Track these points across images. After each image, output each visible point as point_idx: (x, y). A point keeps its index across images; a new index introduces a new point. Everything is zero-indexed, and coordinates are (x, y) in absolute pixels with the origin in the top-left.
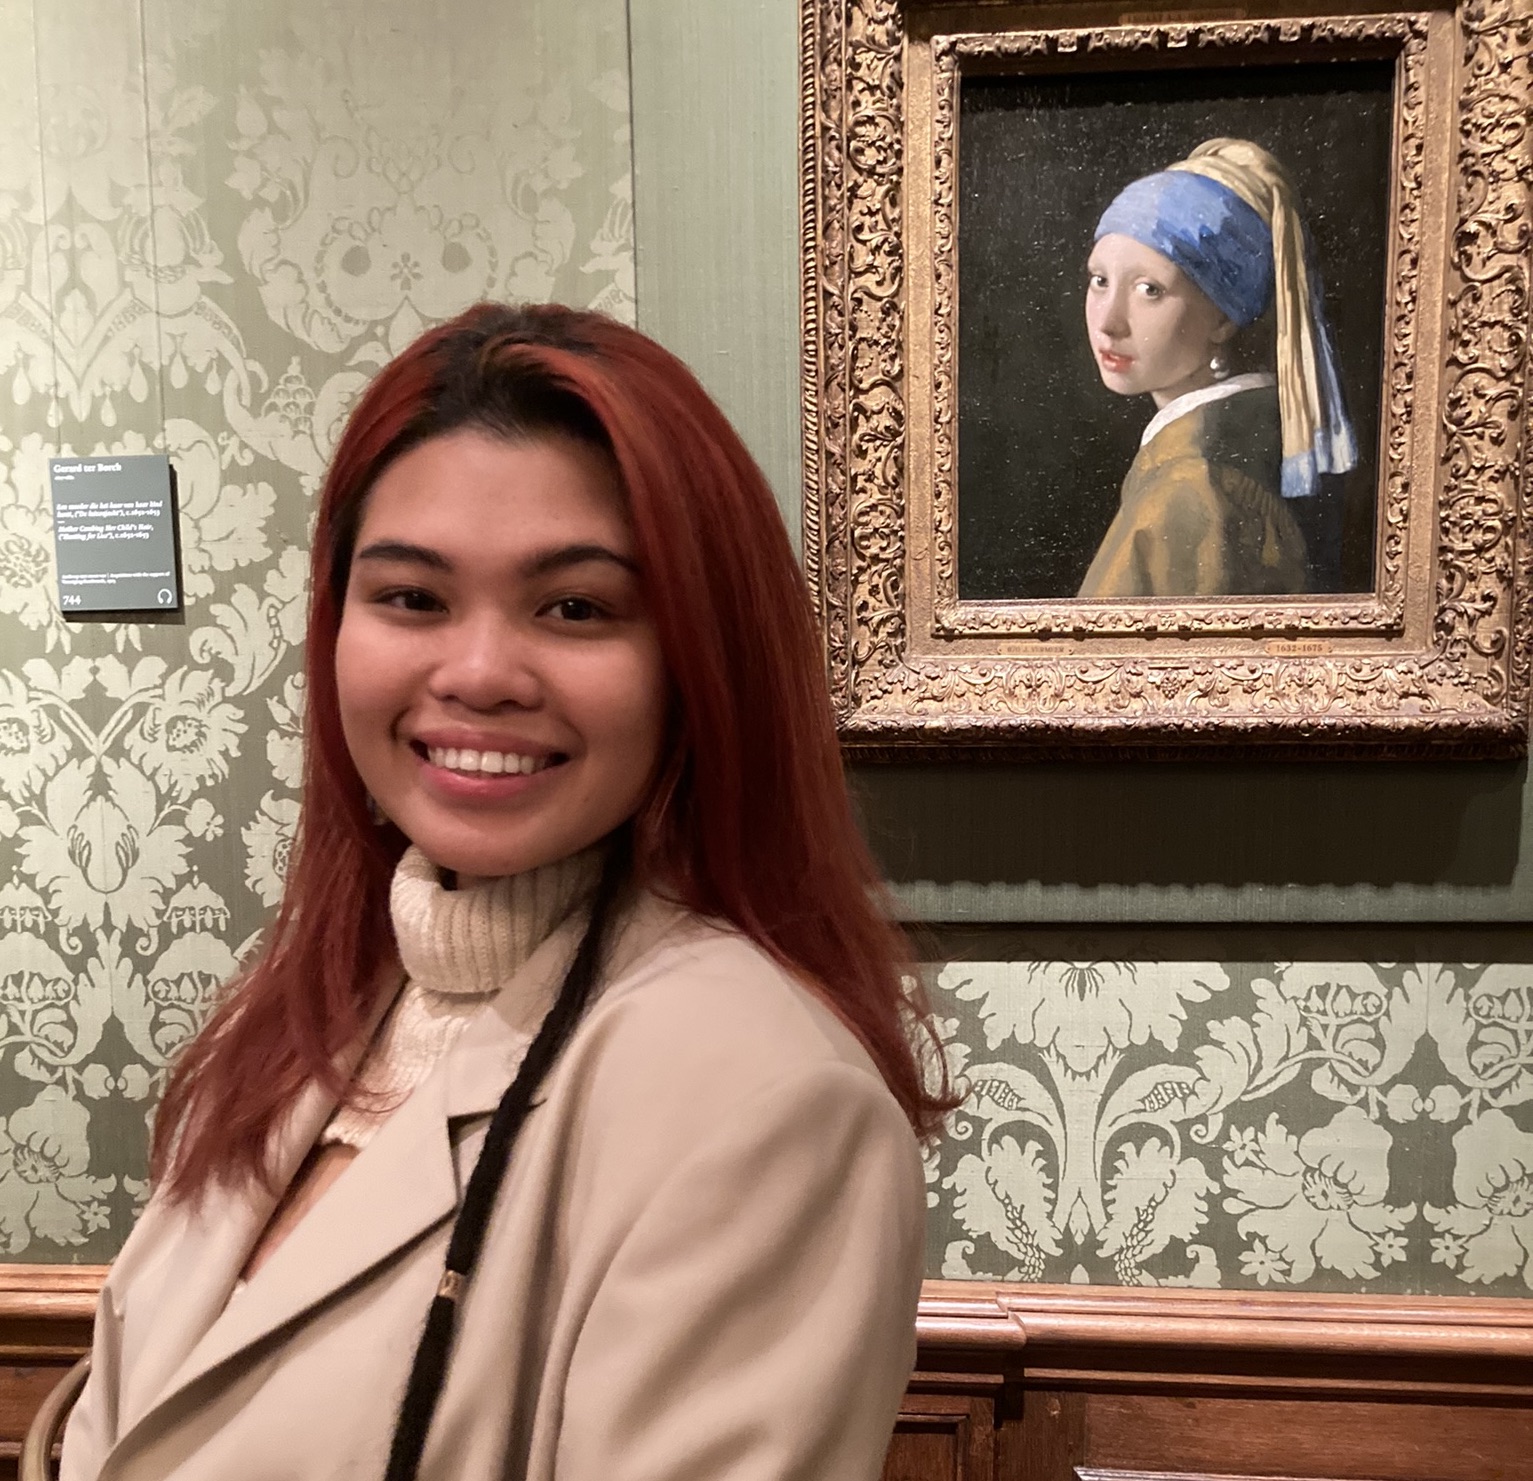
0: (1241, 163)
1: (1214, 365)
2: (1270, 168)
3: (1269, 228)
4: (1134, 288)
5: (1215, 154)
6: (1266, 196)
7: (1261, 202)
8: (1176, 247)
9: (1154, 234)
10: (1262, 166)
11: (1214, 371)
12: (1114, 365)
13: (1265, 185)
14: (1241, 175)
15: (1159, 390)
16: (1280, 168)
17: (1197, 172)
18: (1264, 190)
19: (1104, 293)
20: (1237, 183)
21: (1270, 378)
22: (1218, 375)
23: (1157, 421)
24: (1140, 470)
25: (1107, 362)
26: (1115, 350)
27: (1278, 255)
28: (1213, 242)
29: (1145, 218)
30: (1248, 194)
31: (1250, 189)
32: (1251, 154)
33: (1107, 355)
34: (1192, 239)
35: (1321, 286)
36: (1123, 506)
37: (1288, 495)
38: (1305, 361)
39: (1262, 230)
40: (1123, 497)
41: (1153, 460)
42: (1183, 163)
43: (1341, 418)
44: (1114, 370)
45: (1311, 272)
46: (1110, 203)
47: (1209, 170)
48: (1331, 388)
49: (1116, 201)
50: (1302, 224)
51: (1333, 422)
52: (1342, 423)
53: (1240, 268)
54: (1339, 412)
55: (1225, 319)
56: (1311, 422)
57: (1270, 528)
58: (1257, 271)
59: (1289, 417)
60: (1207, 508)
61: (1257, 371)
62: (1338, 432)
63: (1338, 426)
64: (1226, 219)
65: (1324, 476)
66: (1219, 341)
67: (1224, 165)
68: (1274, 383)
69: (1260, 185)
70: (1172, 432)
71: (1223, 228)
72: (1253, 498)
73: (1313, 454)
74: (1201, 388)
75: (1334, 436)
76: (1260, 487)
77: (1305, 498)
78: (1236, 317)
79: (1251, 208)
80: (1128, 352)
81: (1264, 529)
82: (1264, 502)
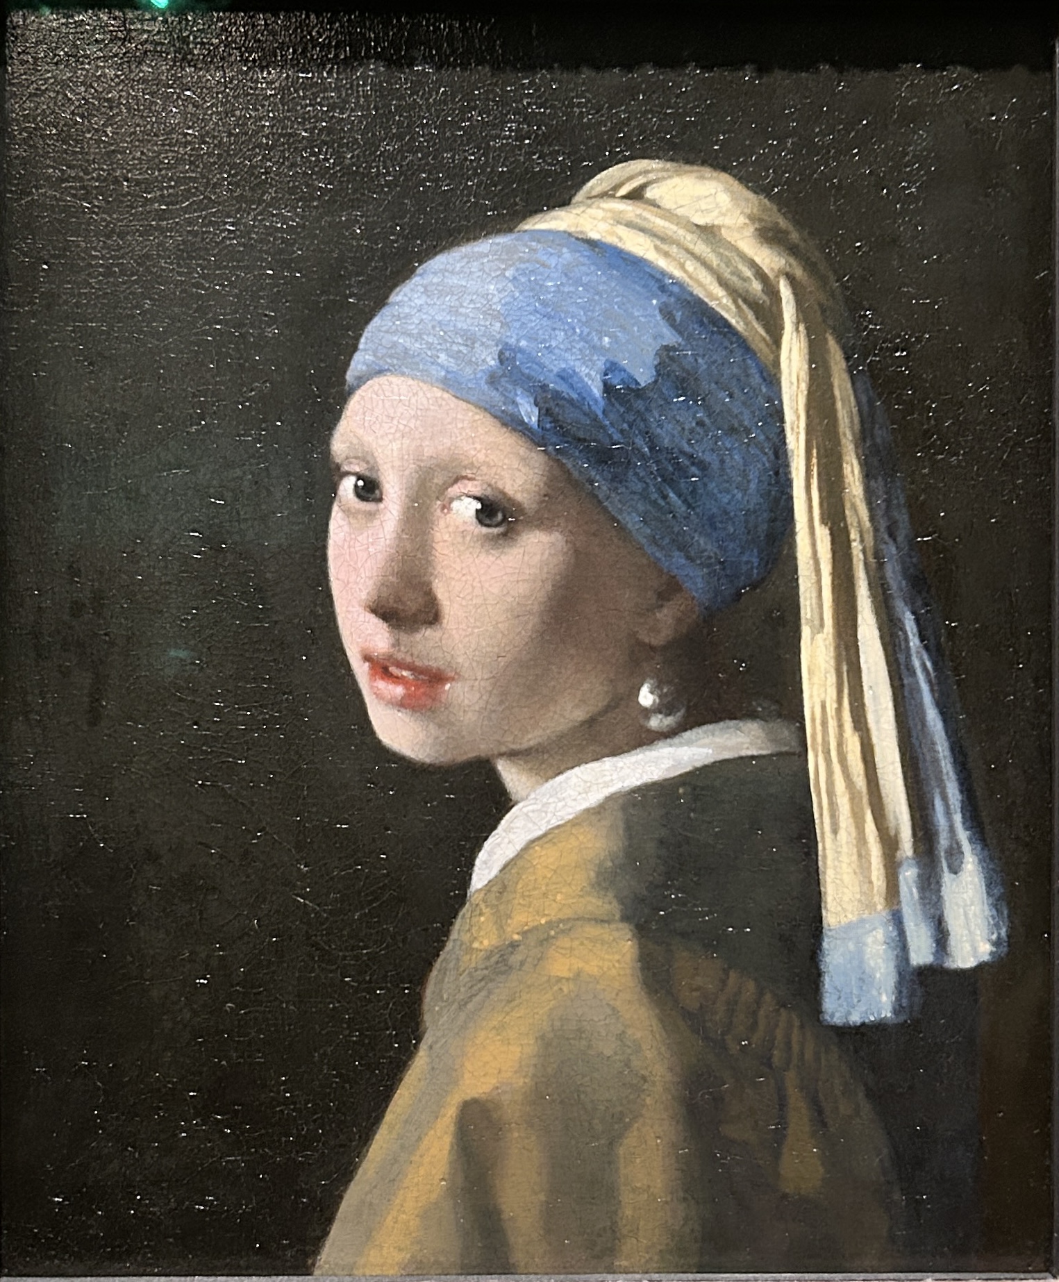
0: (701, 221)
1: (646, 697)
2: (770, 235)
3: (772, 379)
4: (446, 507)
5: (636, 195)
6: (764, 299)
7: (750, 315)
8: (545, 413)
9: (493, 380)
10: (750, 231)
11: (647, 713)
12: (399, 690)
13: (760, 274)
14: (701, 248)
15: (512, 755)
16: (795, 236)
17: (594, 235)
18: (757, 286)
19: (371, 515)
20: (691, 266)
21: (786, 732)
22: (655, 722)
23: (508, 830)
24: (470, 950)
25: (381, 685)
26: (400, 656)
27: (796, 441)
28: (639, 405)
29: (470, 340)
30: (720, 292)
31: (723, 283)
32: (724, 199)
33: (382, 668)
34: (584, 394)
35: (903, 517)
36: (428, 1039)
37: (838, 1020)
38: (868, 695)
39: (756, 379)
40: (427, 1017)
41: (501, 928)
42: (559, 213)
43: (963, 836)
44: (402, 704)
45: (878, 485)
46: (380, 302)
47: (622, 230)
48: (936, 761)
49: (395, 297)
50: (850, 371)
51: (943, 842)
52: (966, 847)
53: (703, 466)
54: (958, 818)
55: (670, 588)
56: (889, 843)
57: (796, 1100)
58: (744, 474)
59: (835, 831)
60: (638, 1049)
61: (752, 715)
62: (955, 870)
63: (955, 853)
64: (667, 348)
65: (924, 973)
66: (657, 640)
67: (659, 223)
68: (794, 746)
69: (748, 273)
70: (546, 857)
71: (661, 370)
72: (753, 1027)
73: (897, 920)
74: (616, 752)
75: (947, 877)
76: (768, 997)
77: (879, 1028)
78: (697, 582)
79: (727, 324)
80: (435, 661)
81: (782, 1103)
82: (779, 1034)
